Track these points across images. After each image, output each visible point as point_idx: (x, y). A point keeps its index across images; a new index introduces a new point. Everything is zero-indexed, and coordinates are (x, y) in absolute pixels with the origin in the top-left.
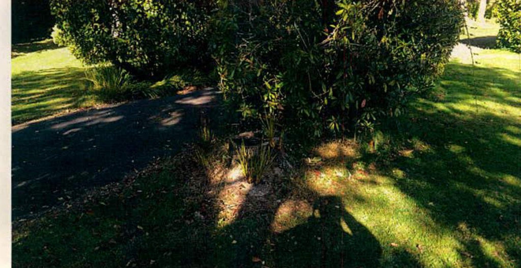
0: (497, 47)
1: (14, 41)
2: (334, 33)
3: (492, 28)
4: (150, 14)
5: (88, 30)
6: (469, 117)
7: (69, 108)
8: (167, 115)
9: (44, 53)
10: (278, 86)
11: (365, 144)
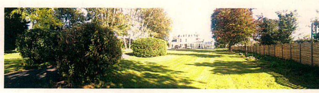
0: (133, 55)
1: (5, 50)
2: (88, 54)
3: (131, 51)
4: (42, 46)
5: (24, 49)
6: (125, 75)
7: (15, 71)
8: (42, 74)
9: (13, 54)
10: (73, 67)
11: (97, 85)
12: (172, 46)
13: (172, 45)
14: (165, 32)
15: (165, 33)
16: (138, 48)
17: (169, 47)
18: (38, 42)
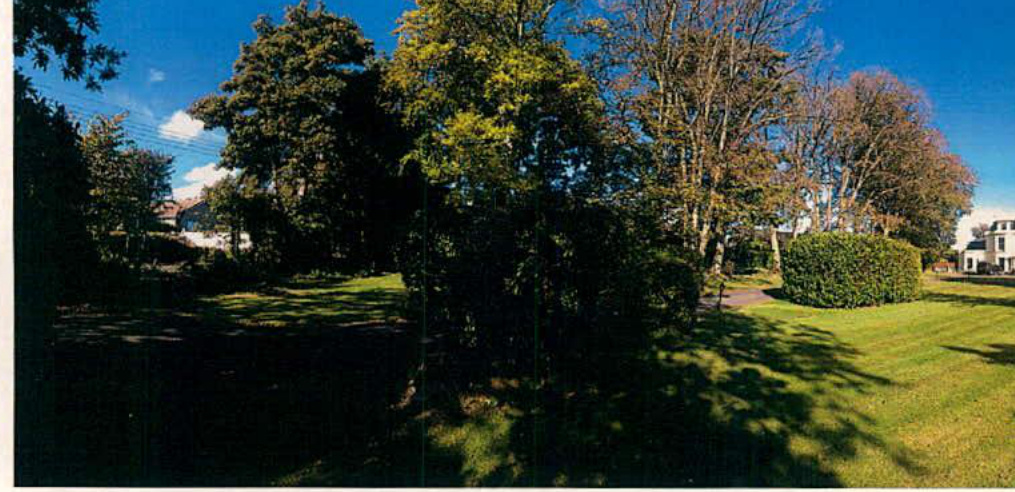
0: (782, 298)
12: (970, 266)
13: (970, 261)
14: (935, 215)
15: (939, 217)
16: (799, 273)
17: (957, 267)
18: (440, 244)
